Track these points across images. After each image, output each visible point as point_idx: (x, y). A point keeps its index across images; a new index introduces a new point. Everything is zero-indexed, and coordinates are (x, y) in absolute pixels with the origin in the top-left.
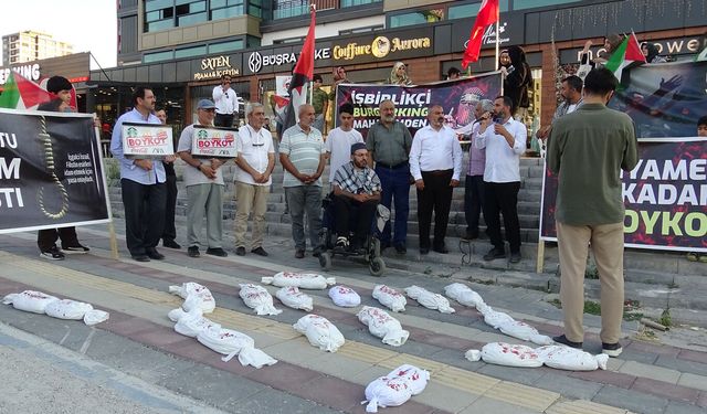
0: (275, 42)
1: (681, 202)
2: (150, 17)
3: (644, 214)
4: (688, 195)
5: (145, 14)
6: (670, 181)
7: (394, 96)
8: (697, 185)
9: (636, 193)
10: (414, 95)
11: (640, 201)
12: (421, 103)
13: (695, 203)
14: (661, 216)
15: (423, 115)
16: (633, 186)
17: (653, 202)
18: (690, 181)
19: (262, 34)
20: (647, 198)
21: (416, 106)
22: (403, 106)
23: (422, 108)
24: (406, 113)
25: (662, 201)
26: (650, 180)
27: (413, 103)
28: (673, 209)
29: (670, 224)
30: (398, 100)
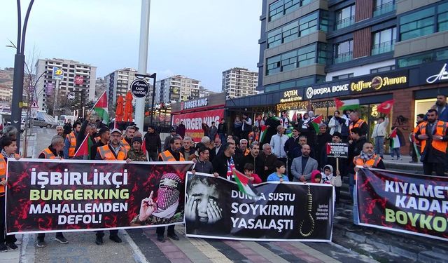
0: (334, 77)
1: (431, 210)
2: (269, 67)
3: (410, 214)
4: (435, 206)
5: (267, 66)
6: (424, 197)
7: (85, 174)
8: (440, 201)
9: (406, 202)
10: (109, 174)
11: (408, 207)
12: (118, 184)
13: (439, 211)
14: (420, 217)
15: (122, 197)
16: (404, 198)
17: (416, 208)
18: (435, 198)
19: (326, 73)
20: (412, 206)
21: (113, 187)
22: (99, 187)
23: (120, 189)
24: (103, 194)
25: (421, 208)
26: (414, 195)
27: (108, 183)
28: (426, 213)
29: (425, 222)
30: (90, 179)
